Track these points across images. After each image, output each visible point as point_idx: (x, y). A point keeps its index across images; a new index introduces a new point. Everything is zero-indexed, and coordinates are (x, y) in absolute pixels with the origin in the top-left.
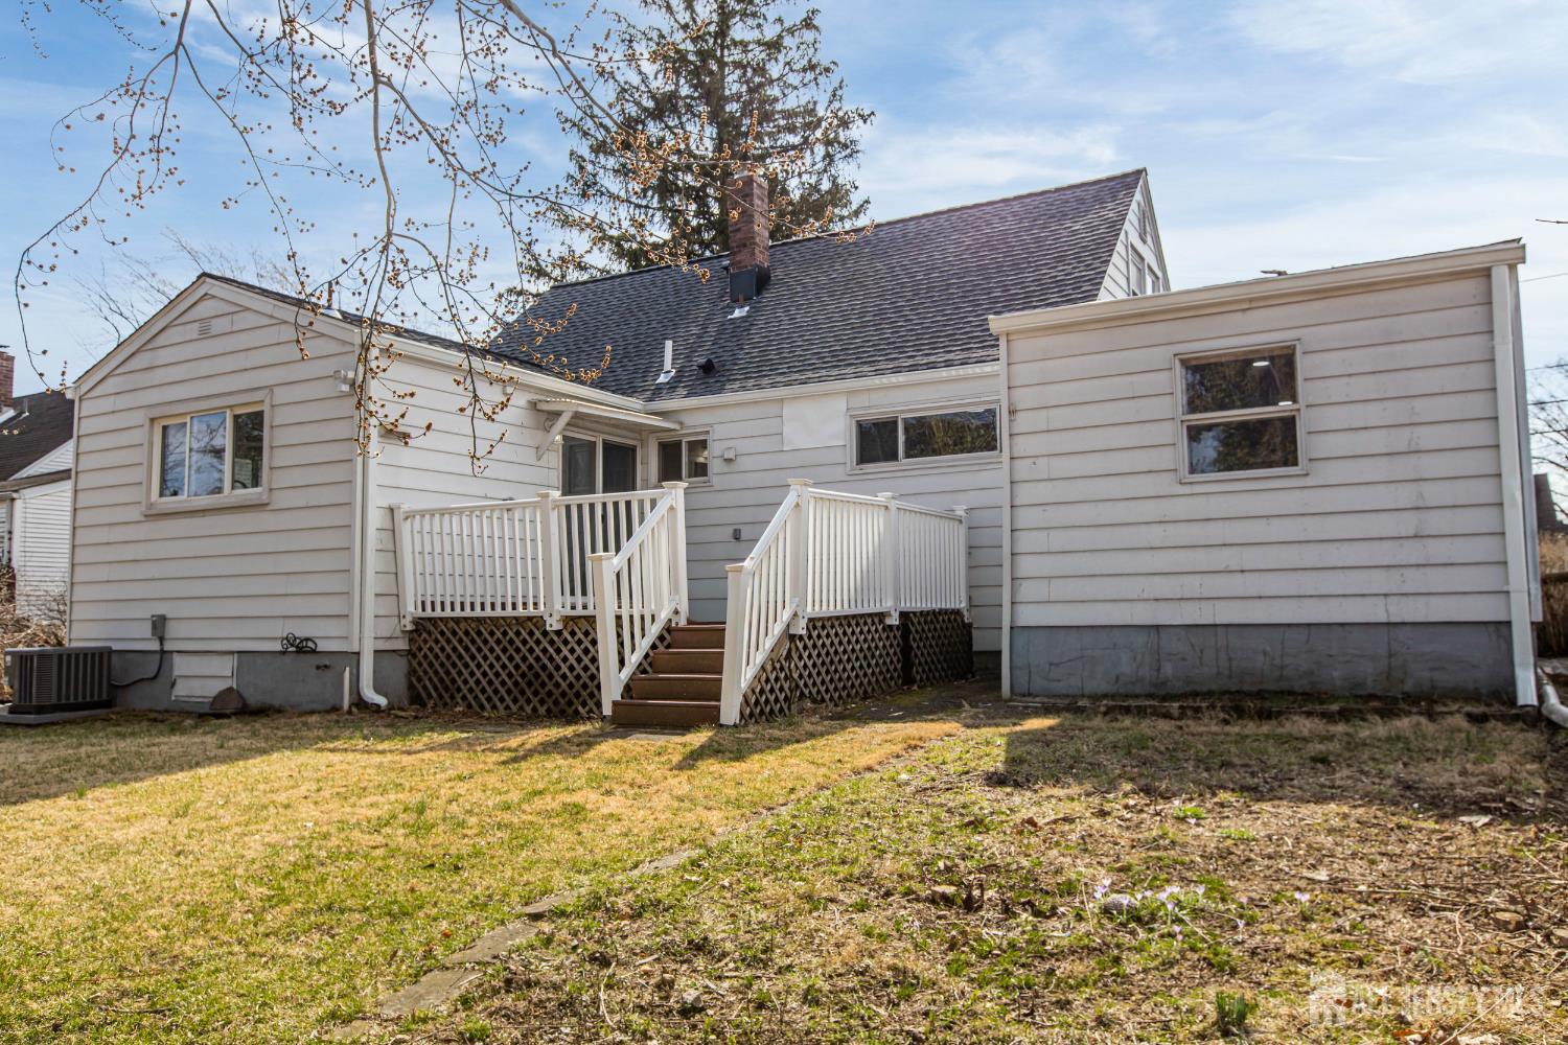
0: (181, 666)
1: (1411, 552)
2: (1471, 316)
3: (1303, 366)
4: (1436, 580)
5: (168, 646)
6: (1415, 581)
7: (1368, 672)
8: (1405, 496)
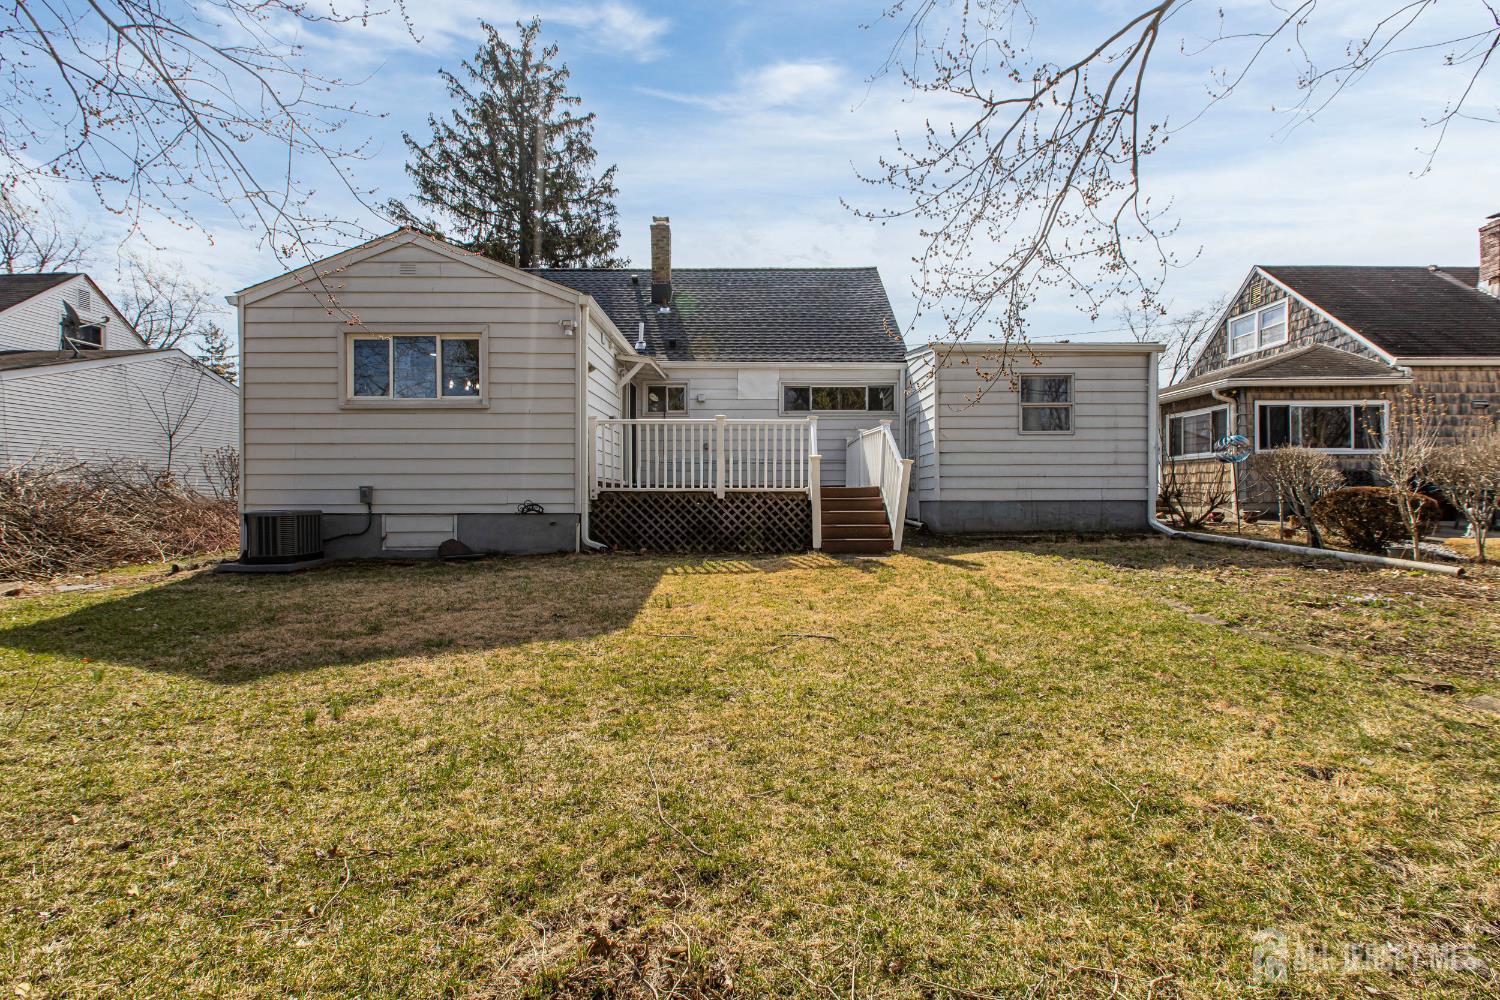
0: (389, 525)
1: (1113, 471)
2: (1139, 372)
3: (1077, 385)
4: (1119, 483)
5: (375, 510)
6: (1114, 483)
7: (1093, 522)
8: (1111, 446)
